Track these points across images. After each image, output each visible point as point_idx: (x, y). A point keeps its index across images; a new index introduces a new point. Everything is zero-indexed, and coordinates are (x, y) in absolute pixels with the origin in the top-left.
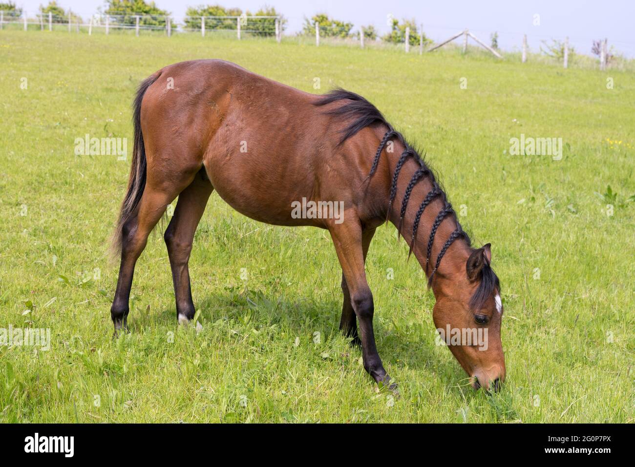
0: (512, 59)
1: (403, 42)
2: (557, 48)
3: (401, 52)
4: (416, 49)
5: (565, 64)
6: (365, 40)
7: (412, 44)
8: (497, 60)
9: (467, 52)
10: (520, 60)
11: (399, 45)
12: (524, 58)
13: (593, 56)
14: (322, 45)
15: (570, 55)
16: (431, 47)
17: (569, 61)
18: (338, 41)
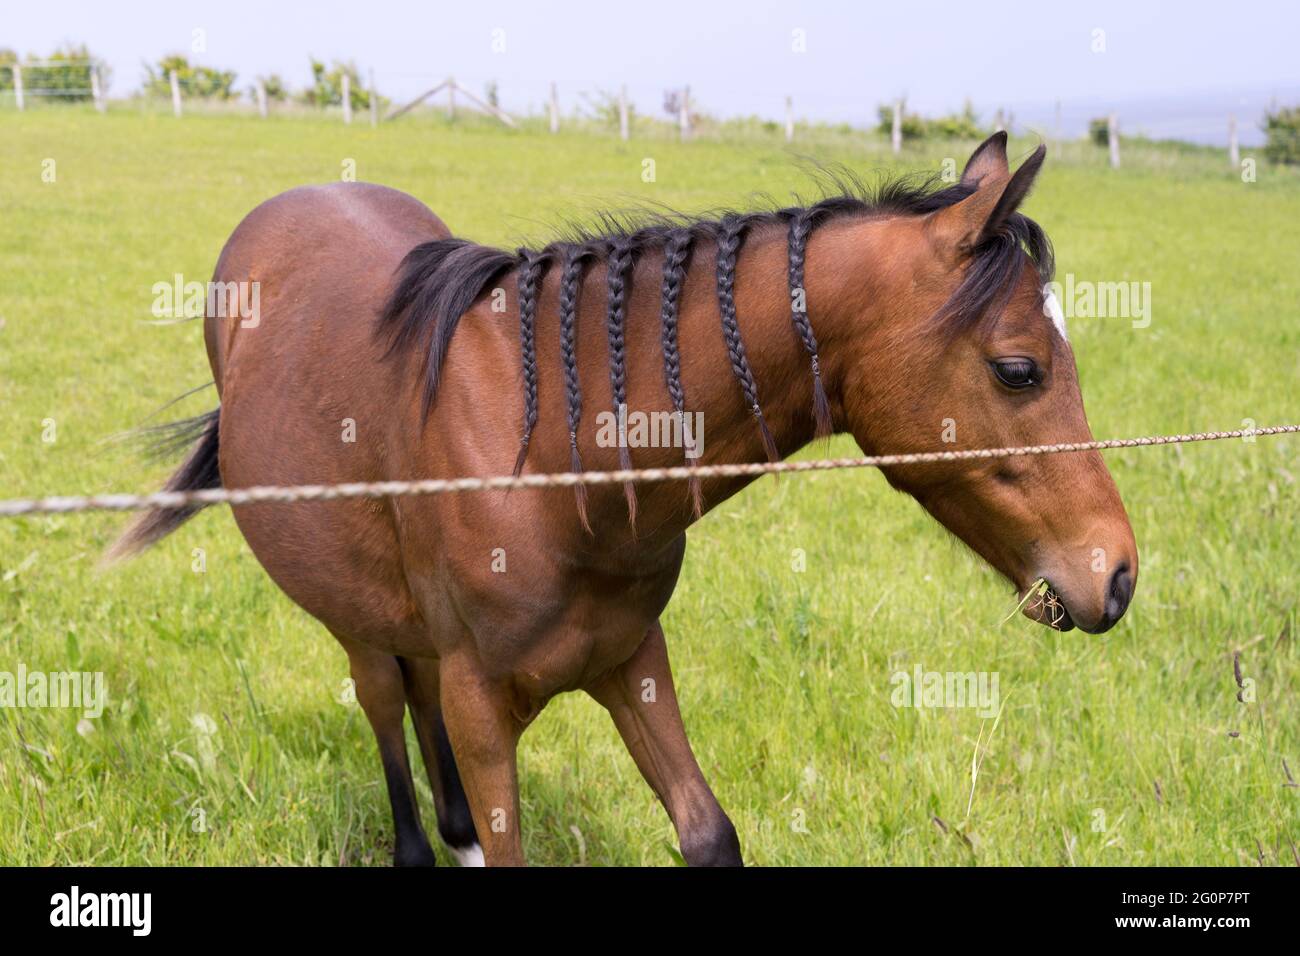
0: (533, 129)
1: (338, 103)
2: (606, 105)
3: (338, 121)
4: (363, 114)
5: (624, 133)
6: (267, 103)
7: (354, 107)
8: (509, 131)
9: (454, 119)
10: (548, 128)
11: (331, 110)
12: (554, 124)
13: (670, 118)
14: (186, 114)
15: (631, 118)
16: (390, 111)
17: (631, 129)
18: (214, 104)
